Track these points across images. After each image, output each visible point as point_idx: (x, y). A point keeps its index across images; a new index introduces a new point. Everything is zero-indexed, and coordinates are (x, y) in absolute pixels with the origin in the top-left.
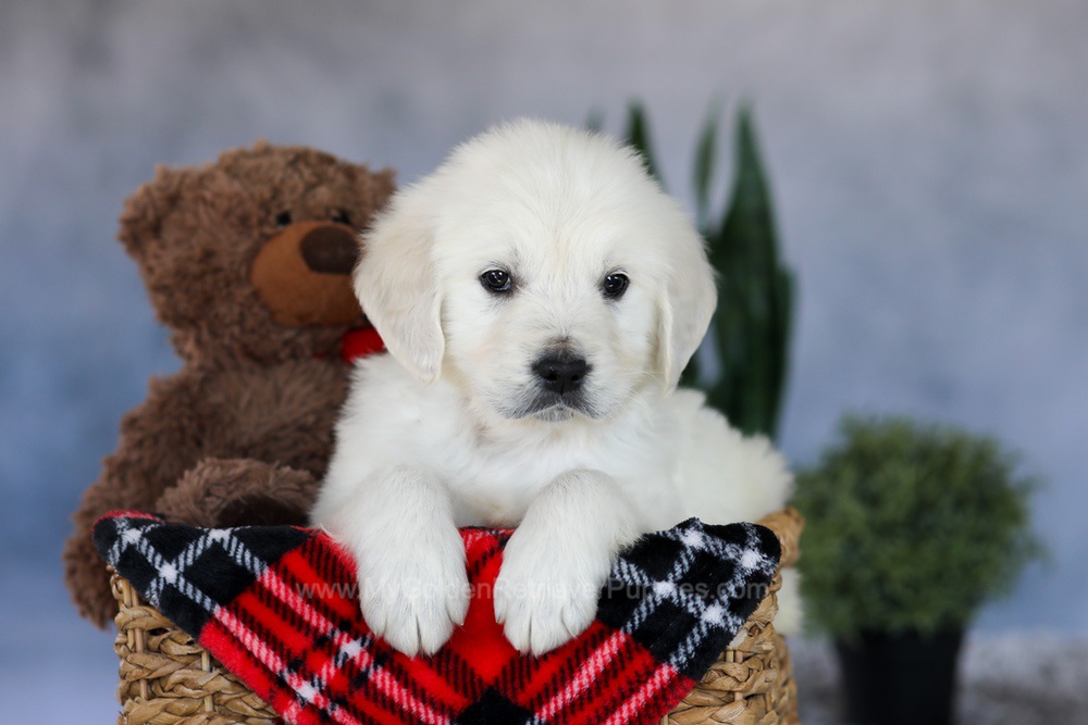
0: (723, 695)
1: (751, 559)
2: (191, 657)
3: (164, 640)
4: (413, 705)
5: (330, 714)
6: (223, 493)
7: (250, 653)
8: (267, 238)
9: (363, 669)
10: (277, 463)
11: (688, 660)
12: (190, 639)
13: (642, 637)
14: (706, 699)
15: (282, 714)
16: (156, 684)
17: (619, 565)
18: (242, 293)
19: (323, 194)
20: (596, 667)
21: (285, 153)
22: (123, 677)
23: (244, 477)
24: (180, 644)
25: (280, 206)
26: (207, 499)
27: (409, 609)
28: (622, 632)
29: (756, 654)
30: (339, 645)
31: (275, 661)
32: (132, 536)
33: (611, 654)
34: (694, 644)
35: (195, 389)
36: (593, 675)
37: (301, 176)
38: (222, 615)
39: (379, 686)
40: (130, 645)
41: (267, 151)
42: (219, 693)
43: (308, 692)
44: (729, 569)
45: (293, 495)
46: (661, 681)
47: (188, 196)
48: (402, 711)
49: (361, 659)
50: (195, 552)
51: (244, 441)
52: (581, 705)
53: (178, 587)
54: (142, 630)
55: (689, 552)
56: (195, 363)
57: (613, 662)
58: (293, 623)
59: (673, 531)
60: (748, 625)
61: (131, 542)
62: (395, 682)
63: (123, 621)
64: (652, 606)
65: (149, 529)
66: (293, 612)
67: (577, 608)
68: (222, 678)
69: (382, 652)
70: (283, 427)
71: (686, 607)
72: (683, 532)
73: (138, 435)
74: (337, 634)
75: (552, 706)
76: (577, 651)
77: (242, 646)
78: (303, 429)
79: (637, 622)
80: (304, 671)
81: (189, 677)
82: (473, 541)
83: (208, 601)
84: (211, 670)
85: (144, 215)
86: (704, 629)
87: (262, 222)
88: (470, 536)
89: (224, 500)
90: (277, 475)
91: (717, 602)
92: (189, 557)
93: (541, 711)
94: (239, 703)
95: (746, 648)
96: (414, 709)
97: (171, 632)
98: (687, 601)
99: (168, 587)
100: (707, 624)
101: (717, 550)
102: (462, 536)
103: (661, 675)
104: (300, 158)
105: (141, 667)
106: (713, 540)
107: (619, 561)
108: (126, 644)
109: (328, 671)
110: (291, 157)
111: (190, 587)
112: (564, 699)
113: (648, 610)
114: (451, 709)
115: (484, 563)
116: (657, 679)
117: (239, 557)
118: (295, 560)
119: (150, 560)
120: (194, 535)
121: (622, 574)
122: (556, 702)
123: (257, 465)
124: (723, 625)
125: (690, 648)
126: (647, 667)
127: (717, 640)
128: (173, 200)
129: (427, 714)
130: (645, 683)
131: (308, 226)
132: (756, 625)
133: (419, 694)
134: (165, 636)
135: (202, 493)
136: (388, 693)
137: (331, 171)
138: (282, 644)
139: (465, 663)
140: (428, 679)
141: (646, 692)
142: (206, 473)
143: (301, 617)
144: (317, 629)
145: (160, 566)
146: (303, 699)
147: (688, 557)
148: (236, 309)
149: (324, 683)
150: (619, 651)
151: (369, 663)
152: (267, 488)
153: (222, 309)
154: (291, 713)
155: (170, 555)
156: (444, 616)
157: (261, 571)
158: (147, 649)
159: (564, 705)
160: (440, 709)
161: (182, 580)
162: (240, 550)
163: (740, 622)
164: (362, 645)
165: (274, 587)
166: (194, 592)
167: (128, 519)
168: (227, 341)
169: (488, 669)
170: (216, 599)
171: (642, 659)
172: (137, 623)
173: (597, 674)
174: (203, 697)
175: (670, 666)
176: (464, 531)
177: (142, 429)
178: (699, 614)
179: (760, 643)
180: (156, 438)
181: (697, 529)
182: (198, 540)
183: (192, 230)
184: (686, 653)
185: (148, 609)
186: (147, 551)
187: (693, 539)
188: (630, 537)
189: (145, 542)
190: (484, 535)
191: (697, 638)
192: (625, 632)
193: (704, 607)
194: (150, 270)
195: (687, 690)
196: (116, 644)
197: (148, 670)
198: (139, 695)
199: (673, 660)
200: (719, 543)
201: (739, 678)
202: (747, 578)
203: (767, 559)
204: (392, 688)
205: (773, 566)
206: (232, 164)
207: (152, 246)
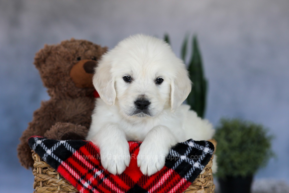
0: (199, 187)
1: (207, 150)
2: (54, 175)
3: (47, 170)
4: (115, 188)
5: (92, 190)
6: (63, 132)
7: (71, 174)
8: (74, 64)
9: (102, 178)
10: (77, 124)
11: (190, 177)
12: (54, 170)
13: (177, 170)
14: (194, 188)
15: (79, 191)
16: (45, 183)
17: (171, 151)
18: (68, 78)
19: (90, 52)
20: (165, 179)
21: (79, 41)
22: (36, 181)
23: (68, 127)
24: (52, 172)
25: (78, 55)
26: (59, 133)
27: (114, 162)
28: (172, 169)
29: (207, 176)
30: (95, 172)
31: (78, 176)
32: (39, 142)
33: (169, 175)
34: (191, 173)
35: (54, 104)
36: (164, 181)
37: (84, 47)
38: (63, 163)
39: (106, 183)
40: (37, 172)
41: (74, 41)
42: (62, 185)
43: (86, 185)
44: (201, 152)
45: (81, 133)
46: (182, 183)
47: (53, 52)
48: (112, 190)
49: (101, 176)
50: (56, 147)
51: (67, 118)
52: (161, 189)
53: (51, 156)
54: (41, 168)
55: (190, 148)
56: (54, 97)
57: (169, 177)
58: (82, 166)
59: (186, 142)
60: (205, 168)
61: (39, 144)
62: (110, 182)
63: (36, 165)
64: (180, 162)
65: (44, 140)
66: (83, 163)
67: (160, 163)
68: (63, 181)
69: (107, 174)
70: (78, 115)
71: (189, 163)
72: (189, 142)
73: (38, 117)
74: (95, 169)
75: (153, 189)
76: (160, 174)
77: (69, 172)
78: (83, 115)
79: (176, 167)
80: (85, 179)
81: (54, 181)
82: (132, 144)
83: (60, 160)
84: (60, 179)
85: (41, 57)
86: (194, 169)
87: (73, 59)
88: (131, 143)
89: (63, 133)
90: (77, 127)
91: (198, 161)
92: (54, 148)
93: (150, 190)
94: (67, 188)
95: (205, 174)
96: (115, 190)
97: (49, 168)
98: (190, 161)
99: (49, 156)
100: (195, 167)
101: (198, 147)
102: (129, 143)
103: (182, 181)
104: (83, 43)
105: (40, 178)
106: (196, 145)
107: (171, 150)
108: (36, 172)
109: (92, 179)
110: (81, 42)
111: (55, 156)
112: (156, 187)
113: (179, 163)
114: (125, 190)
115: (135, 150)
116: (181, 182)
117: (68, 148)
118: (83, 149)
119: (44, 149)
120: (56, 142)
121: (172, 154)
122: (154, 188)
123: (72, 124)
124: (199, 167)
125: (190, 174)
126: (178, 179)
127: (197, 172)
128: (49, 53)
129: (119, 191)
130: (178, 183)
131: (86, 61)
132: (207, 168)
133: (117, 185)
134: (47, 169)
135: (57, 131)
136: (108, 185)
137: (91, 46)
138: (79, 172)
139: (129, 177)
140: (119, 181)
141: (178, 186)
142: (58, 126)
143: (85, 164)
144: (89, 168)
145: (47, 150)
146: (85, 187)
147: (190, 149)
148: (66, 83)
149: (91, 182)
150: (171, 174)
151: (103, 177)
152: (75, 130)
153: (62, 83)
154: (82, 191)
155: (49, 147)
156: (123, 164)
157: (74, 152)
158: (42, 173)
159: (156, 189)
160: (122, 190)
161: (53, 154)
162: (69, 146)
163: (203, 167)
164: (101, 172)
165: (78, 156)
166: (56, 157)
167: (38, 137)
168: (63, 91)
169: (135, 179)
170: (62, 159)
171: (177, 177)
172: (40, 166)
173: (165, 180)
174: (58, 186)
175: (185, 178)
176: (129, 142)
177: (39, 115)
178: (193, 164)
179: (208, 173)
180: (43, 118)
181: (192, 141)
182: (57, 143)
183: (54, 62)
184: (189, 175)
185: (43, 162)
186: (43, 146)
187: (191, 144)
188: (174, 144)
189: (43, 144)
190: (134, 143)
191: (192, 171)
192: (173, 169)
193: (194, 163)
194: (43, 72)
195: (189, 185)
196: (33, 172)
197: (42, 178)
198: (40, 186)
199: (186, 177)
200: (198, 145)
201: (203, 182)
202: (205, 155)
203: (211, 150)
204: (109, 184)
205: (212, 152)
206: (65, 45)
207: (43, 66)
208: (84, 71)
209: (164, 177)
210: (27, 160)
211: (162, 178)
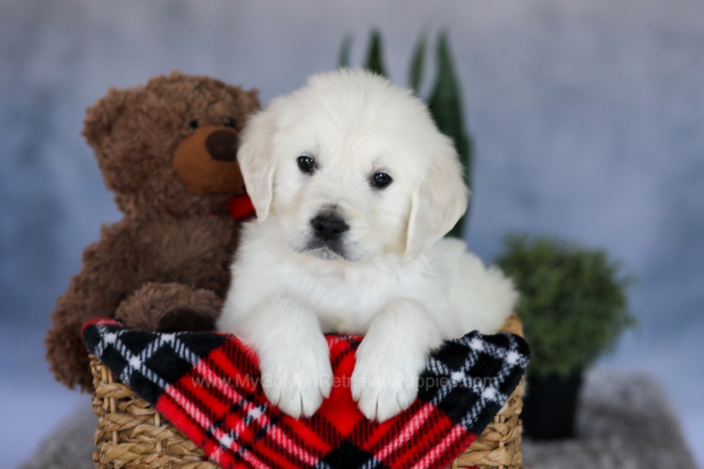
0: (492, 444)
1: (513, 358)
2: (148, 417)
3: (129, 406)
4: (295, 449)
5: (241, 454)
6: (162, 307)
7: (189, 416)
8: (183, 137)
9: (263, 426)
10: (193, 286)
11: (473, 422)
12: (148, 404)
13: (444, 407)
14: (482, 446)
15: (210, 455)
16: (124, 435)
17: (430, 362)
18: (167, 173)
19: (219, 108)
20: (415, 427)
21: (192, 80)
22: (101, 429)
24: (141, 408)
25: (191, 116)
26: (152, 311)
27: (295, 388)
28: (430, 404)
29: (511, 417)
30: (247, 411)
31: (206, 421)
32: (110, 338)
33: (424, 418)
34: (477, 412)
35: (133, 233)
36: (412, 432)
37: (205, 96)
38: (171, 390)
39: (274, 437)
40: (106, 406)
41: (179, 79)
42: (166, 440)
43: (226, 441)
44: (500, 363)
45: (205, 308)
46: (456, 436)
47: (130, 107)
48: (288, 454)
49: (262, 420)
50: (152, 350)
51: (167, 268)
52: (404, 451)
53: (141, 372)
54: (115, 398)
55: (475, 353)
56: (133, 216)
57: (425, 424)
58: (216, 396)
61: (110, 342)
62: (284, 435)
63: (102, 392)
64: (450, 387)
65: (121, 333)
66: (217, 389)
67: (406, 392)
68: (169, 430)
69: (276, 415)
70: (192, 260)
71: (472, 389)
72: (470, 340)
74: (245, 403)
75: (385, 451)
77: (184, 411)
78: (205, 261)
79: (440, 398)
80: (224, 427)
81: (147, 429)
82: (334, 343)
83: (161, 382)
84: (161, 425)
85: (100, 119)
86: (483, 403)
87: (180, 127)
88: (332, 341)
89: (163, 312)
90: (196, 295)
92: (149, 352)
93: (378, 454)
94: (178, 446)
95: (507, 413)
96: (296, 453)
97: (134, 400)
99: (135, 372)
100: (486, 399)
103: (456, 432)
104: (202, 84)
105: (114, 422)
106: (489, 345)
107: (430, 360)
108: (101, 405)
109: (240, 427)
110: (197, 83)
111: (149, 372)
112: (393, 447)
113: (448, 390)
114: (320, 452)
115: (342, 359)
116: (453, 434)
118: (218, 355)
119: (123, 354)
120: (153, 338)
121: (431, 368)
122: (388, 449)
123: (182, 287)
124: (495, 400)
125: (475, 415)
126: (447, 427)
127: (492, 407)
128: (121, 110)
129: (304, 455)
130: (446, 436)
131: (211, 130)
132: (512, 399)
133: (300, 443)
134: (130, 402)
135: (148, 307)
136: (279, 442)
137: (223, 92)
138: (209, 410)
139: (330, 423)
140: (306, 433)
141: (446, 443)
142: (151, 293)
143: (222, 392)
144: (232, 400)
145: (130, 358)
146: (224, 446)
147: (474, 357)
148: (163, 183)
150: (429, 417)
151: (267, 423)
152: (190, 303)
153: (154, 183)
154: (216, 455)
155: (136, 351)
156: (317, 393)
157: (197, 362)
159: (393, 451)
160: (313, 452)
161: (144, 368)
162: (182, 348)
163: (505, 398)
164: (262, 410)
165: (204, 373)
166: (152, 375)
168: (156, 203)
169: (345, 427)
170: (168, 380)
171: (444, 421)
172: (112, 394)
173: (415, 431)
174: (156, 443)
175: (461, 426)
176: (329, 335)
177: (97, 259)
178: (480, 393)
179: (514, 410)
180: (107, 266)
181: (479, 338)
182: (154, 341)
183: (134, 131)
184: (472, 418)
185: (119, 385)
186: (121, 348)
187: (477, 345)
188: (437, 344)
189: (120, 342)
190: (340, 340)
191: (479, 408)
192: (433, 403)
194: (105, 156)
195: (472, 441)
196: (94, 406)
197: (119, 424)
198: (112, 440)
199: (464, 422)
200: (493, 347)
201: (503, 433)
202: (510, 370)
203: (523, 357)
204: (282, 439)
205: (526, 362)
206: (158, 87)
207: (106, 140)
208: (207, 156)
209: (411, 423)
210: (71, 368)
211: (408, 424)
